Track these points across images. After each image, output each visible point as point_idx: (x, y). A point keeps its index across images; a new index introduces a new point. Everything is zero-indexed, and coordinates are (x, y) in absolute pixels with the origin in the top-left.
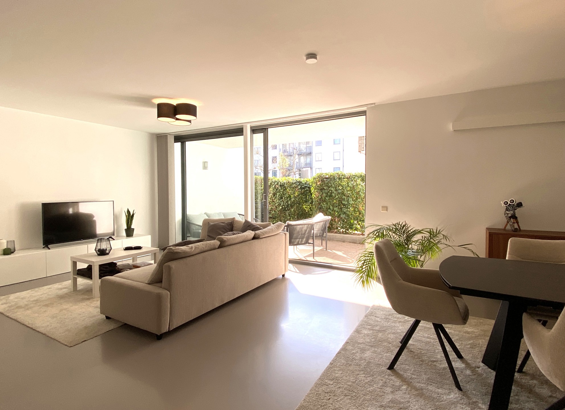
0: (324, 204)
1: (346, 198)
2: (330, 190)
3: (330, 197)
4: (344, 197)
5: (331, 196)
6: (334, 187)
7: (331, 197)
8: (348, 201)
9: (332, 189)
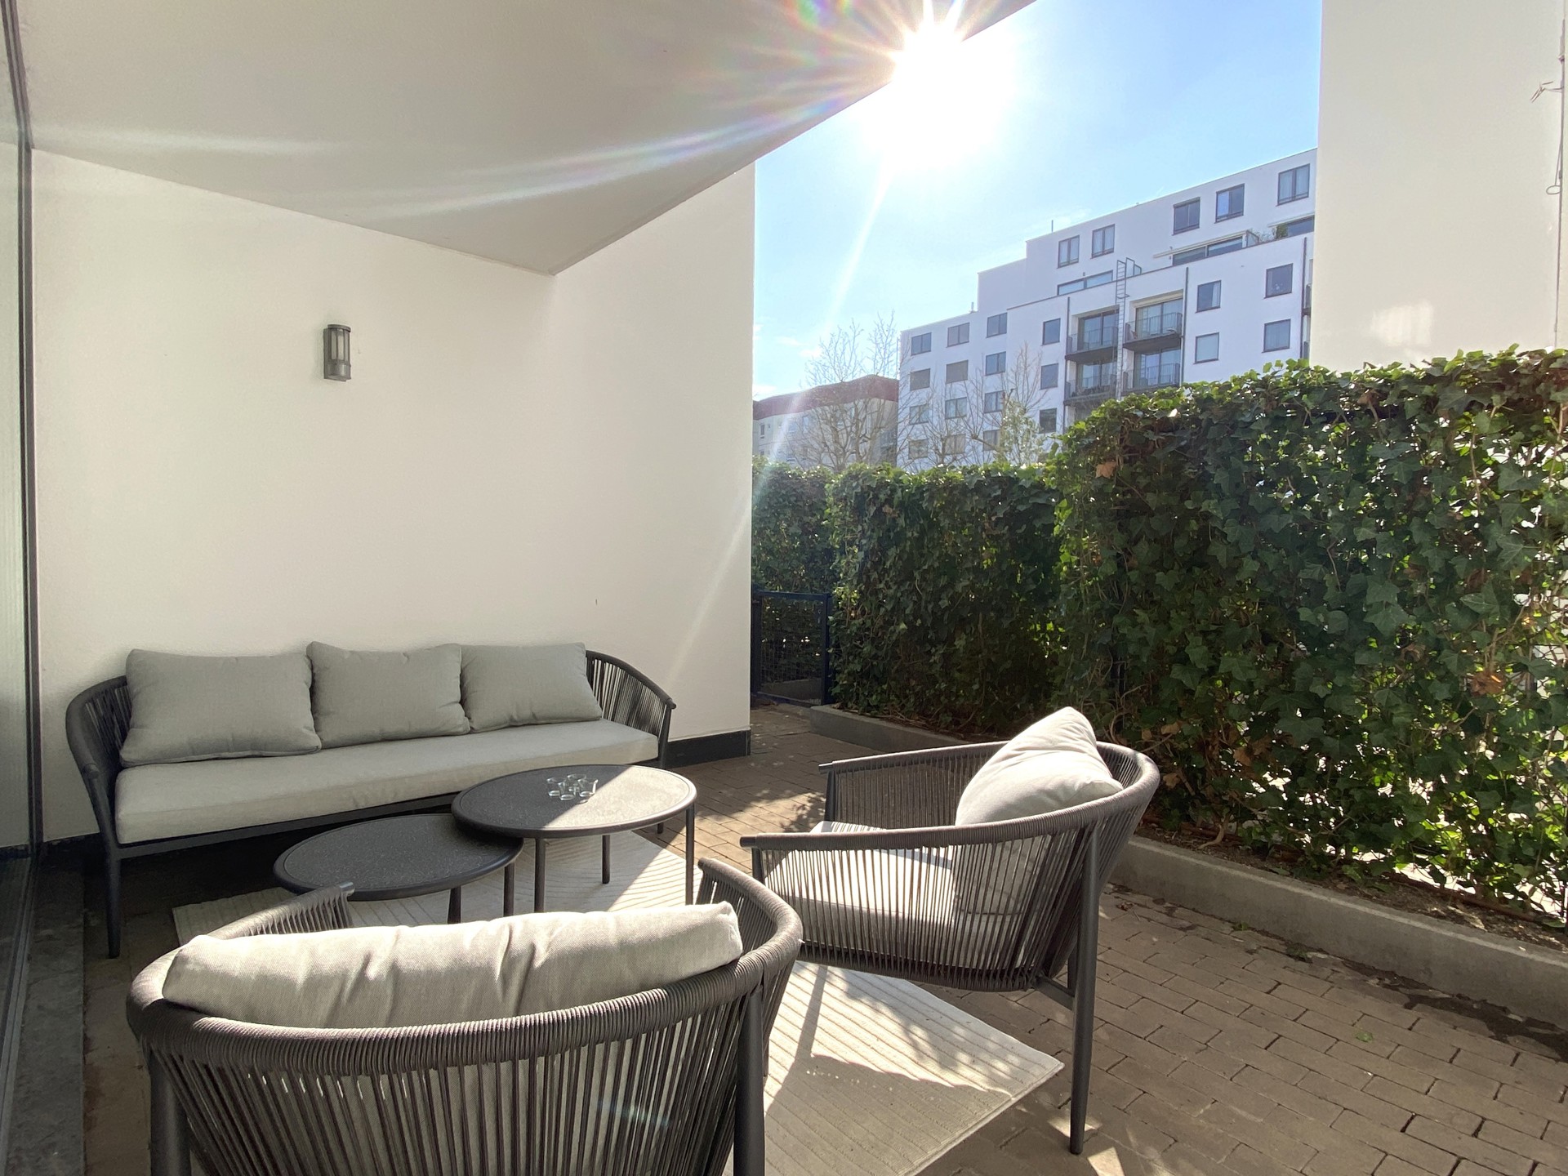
0: (1134, 625)
1: (1331, 579)
2: (1194, 514)
3: (1190, 570)
4: (1313, 571)
5: (1201, 565)
6: (1225, 488)
7: (1196, 570)
8: (1353, 606)
9: (1208, 506)
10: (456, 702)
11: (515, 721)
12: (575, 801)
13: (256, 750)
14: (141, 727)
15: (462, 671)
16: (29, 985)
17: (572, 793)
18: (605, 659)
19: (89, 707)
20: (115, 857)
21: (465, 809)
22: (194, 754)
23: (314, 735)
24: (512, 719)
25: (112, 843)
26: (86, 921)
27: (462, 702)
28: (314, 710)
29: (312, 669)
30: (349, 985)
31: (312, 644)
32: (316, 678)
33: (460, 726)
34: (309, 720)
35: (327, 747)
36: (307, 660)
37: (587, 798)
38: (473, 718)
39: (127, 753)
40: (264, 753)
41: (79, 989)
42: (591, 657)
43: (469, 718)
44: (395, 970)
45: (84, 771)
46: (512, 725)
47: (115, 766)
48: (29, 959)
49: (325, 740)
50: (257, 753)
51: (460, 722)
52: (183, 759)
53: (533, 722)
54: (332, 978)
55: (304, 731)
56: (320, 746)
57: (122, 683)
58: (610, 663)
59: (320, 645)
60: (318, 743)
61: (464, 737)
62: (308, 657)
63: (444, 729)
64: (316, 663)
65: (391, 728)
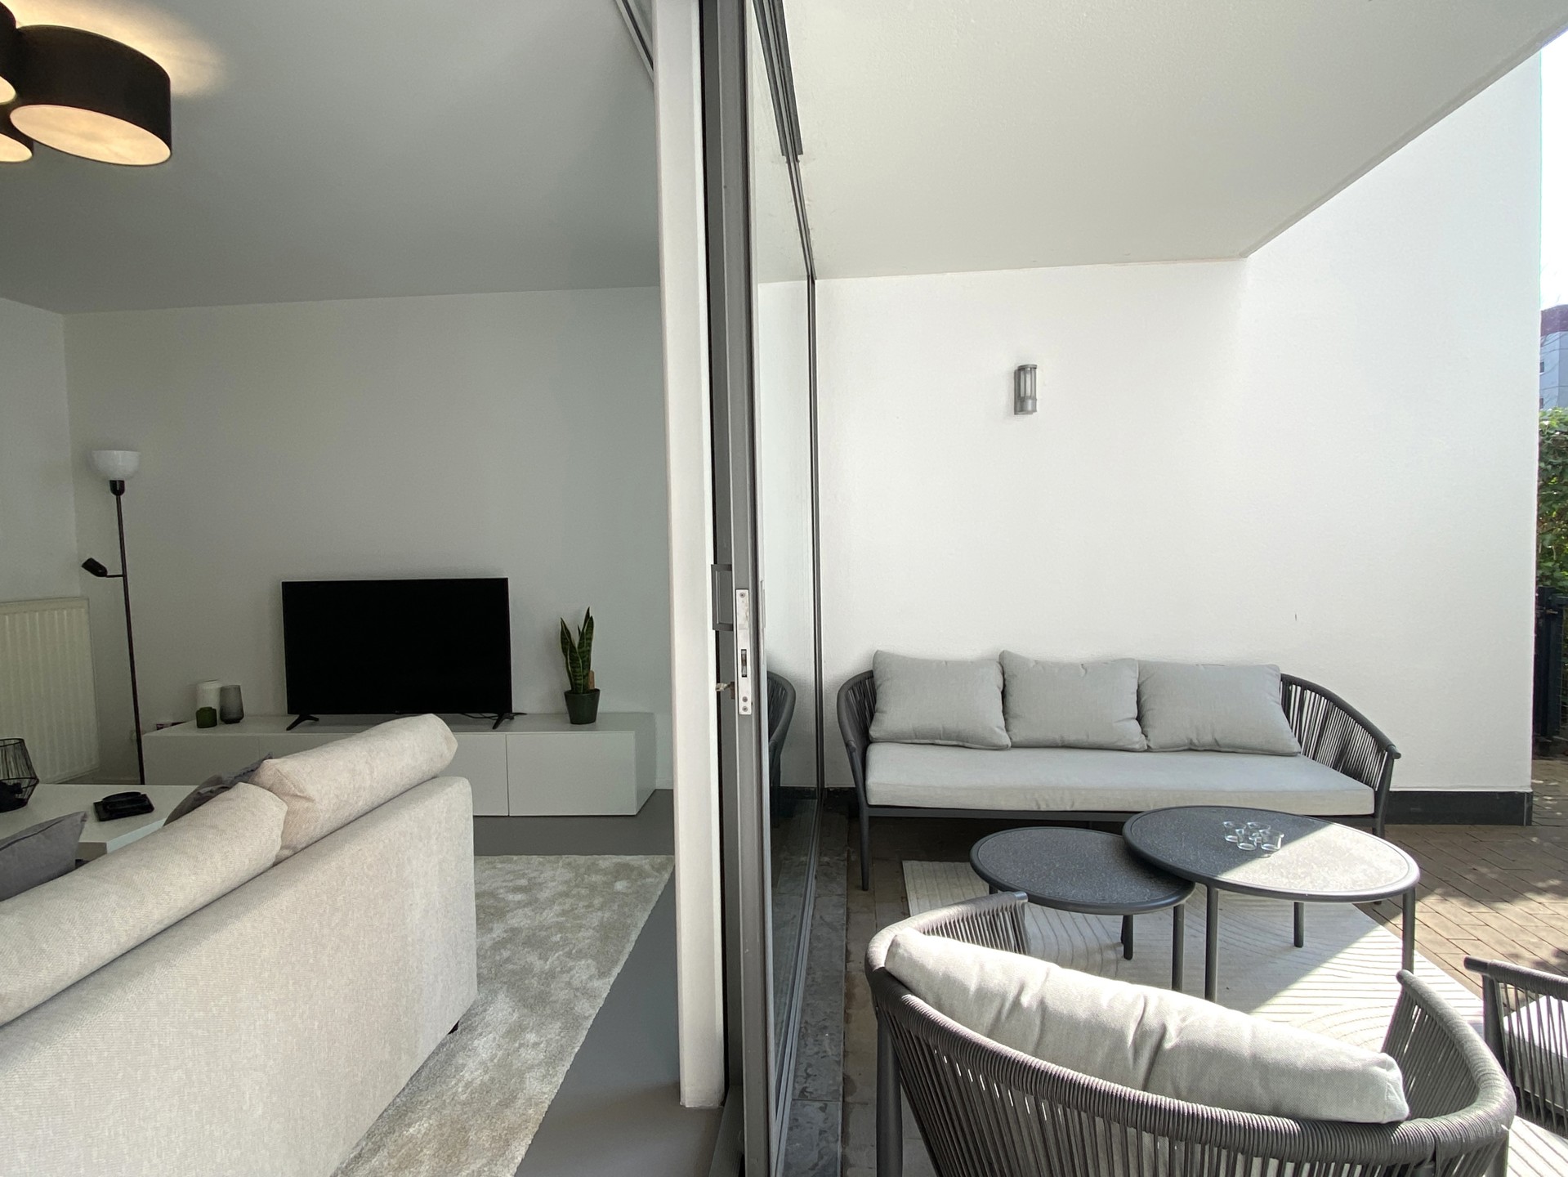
10: (1133, 718)
11: (1195, 745)
12: (1256, 854)
13: (961, 742)
14: (882, 712)
15: (1139, 686)
16: (816, 898)
17: (1251, 842)
18: (1306, 686)
19: (850, 693)
20: (865, 814)
21: (1137, 835)
22: (916, 738)
23: (1004, 734)
24: (1191, 743)
25: (864, 804)
26: (849, 856)
27: (1139, 719)
28: (1005, 712)
29: (1003, 674)
30: (1007, 1005)
31: (1003, 652)
32: (1006, 683)
33: (1137, 743)
34: (1002, 723)
35: (1015, 746)
36: (999, 665)
37: (1269, 852)
38: (1150, 736)
39: (874, 732)
40: (967, 745)
41: (842, 911)
42: (1287, 682)
43: (1146, 736)
44: (1042, 1005)
45: (847, 745)
46: (1192, 748)
47: (867, 741)
48: (816, 878)
49: (1014, 740)
50: (961, 744)
51: (1137, 739)
52: (909, 741)
53: (1215, 748)
54: (996, 995)
55: (997, 730)
56: (1010, 745)
57: (869, 676)
58: (1312, 691)
59: (1009, 653)
60: (1006, 741)
61: (1140, 754)
62: (1000, 663)
63: (1121, 744)
64: (1006, 670)
65: (1072, 737)
